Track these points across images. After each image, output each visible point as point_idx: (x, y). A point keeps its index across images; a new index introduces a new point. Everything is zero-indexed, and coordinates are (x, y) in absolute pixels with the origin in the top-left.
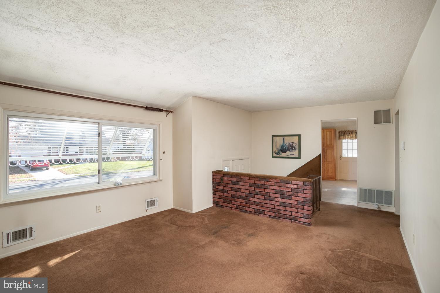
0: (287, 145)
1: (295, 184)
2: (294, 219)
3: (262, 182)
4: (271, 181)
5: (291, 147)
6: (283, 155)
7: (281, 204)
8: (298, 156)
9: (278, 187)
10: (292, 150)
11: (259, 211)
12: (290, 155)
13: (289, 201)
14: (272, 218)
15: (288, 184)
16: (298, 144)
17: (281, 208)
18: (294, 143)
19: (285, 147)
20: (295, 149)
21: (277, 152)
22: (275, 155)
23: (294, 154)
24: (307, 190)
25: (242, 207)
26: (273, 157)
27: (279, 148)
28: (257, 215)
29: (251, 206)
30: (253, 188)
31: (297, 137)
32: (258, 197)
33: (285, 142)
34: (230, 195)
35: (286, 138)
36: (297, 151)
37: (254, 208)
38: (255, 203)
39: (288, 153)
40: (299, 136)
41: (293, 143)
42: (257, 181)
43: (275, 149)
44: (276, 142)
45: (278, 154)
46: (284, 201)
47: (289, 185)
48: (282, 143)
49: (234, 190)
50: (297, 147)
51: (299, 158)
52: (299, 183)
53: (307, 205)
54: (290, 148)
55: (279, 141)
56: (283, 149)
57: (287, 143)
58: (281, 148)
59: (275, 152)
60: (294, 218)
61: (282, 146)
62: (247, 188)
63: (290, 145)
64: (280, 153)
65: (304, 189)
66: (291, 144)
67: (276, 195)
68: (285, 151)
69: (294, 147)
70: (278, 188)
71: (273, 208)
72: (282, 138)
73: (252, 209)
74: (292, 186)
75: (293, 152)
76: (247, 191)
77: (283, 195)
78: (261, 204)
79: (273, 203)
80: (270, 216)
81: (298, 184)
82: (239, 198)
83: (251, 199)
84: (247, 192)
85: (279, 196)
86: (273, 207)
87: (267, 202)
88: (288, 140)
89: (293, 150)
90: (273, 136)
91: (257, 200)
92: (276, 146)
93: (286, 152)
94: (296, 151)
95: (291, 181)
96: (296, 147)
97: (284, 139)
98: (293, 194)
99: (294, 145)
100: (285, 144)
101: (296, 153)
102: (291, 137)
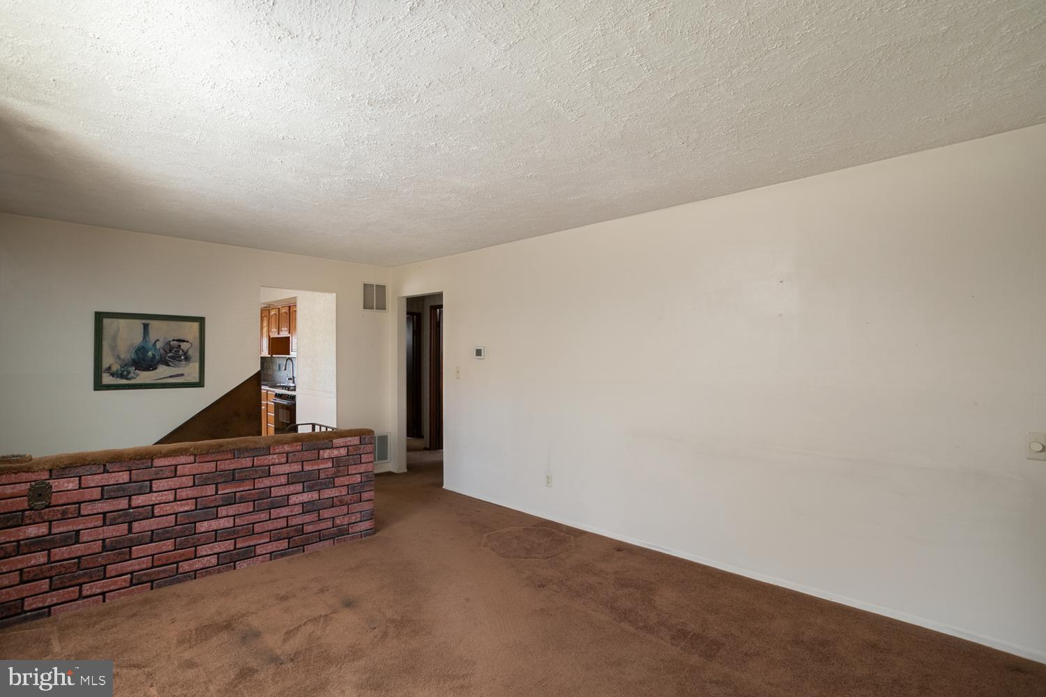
0: (159, 345)
1: (342, 445)
2: (340, 534)
3: (247, 462)
4: (277, 451)
5: (174, 353)
6: (144, 377)
7: (307, 508)
8: (197, 380)
9: (297, 465)
10: (176, 363)
11: (237, 554)
12: (171, 377)
13: (328, 493)
14: (282, 555)
15: (324, 449)
16: (197, 344)
17: (307, 518)
18: (184, 341)
19: (150, 353)
20: (187, 359)
21: (115, 368)
22: (107, 379)
23: (182, 375)
24: (367, 453)
25: (160, 568)
26: (99, 386)
27: (127, 355)
28: (228, 569)
29: (203, 550)
30: (210, 490)
31: (196, 325)
32: (232, 510)
33: (153, 336)
34: (97, 547)
35: (154, 324)
36: (195, 366)
37: (215, 551)
38: (217, 536)
39: (162, 372)
40: (201, 321)
41: (178, 340)
42: (227, 462)
43: (108, 360)
44: (115, 338)
45: (122, 376)
46: (315, 495)
47: (328, 451)
48: (138, 340)
49: (120, 520)
50: (194, 353)
51: (200, 384)
52: (350, 441)
53: (368, 489)
54: (170, 355)
55: (126, 337)
56: (143, 360)
57: (158, 340)
58: (133, 356)
59: (109, 368)
60: (340, 530)
61: (141, 350)
62: (182, 494)
63: (169, 347)
64: (129, 373)
65: (360, 455)
66: (172, 343)
67: (292, 488)
68: (151, 366)
69: (185, 353)
70: (296, 467)
71: (284, 528)
72: (138, 324)
73: (206, 559)
74: (335, 453)
75: (178, 367)
76: (185, 505)
77: (310, 481)
78: (244, 529)
79: (285, 512)
80: (273, 555)
81: (349, 444)
82: (148, 540)
83: (203, 527)
84: (186, 508)
85: (299, 487)
86: (282, 523)
87: (264, 516)
88: (161, 334)
89: (181, 361)
90: (100, 317)
91: (227, 523)
92: (114, 348)
93: (156, 368)
94: (191, 364)
95: (332, 441)
96: (190, 353)
97: (146, 327)
98: (338, 471)
99: (184, 346)
100: (150, 345)
101: (190, 371)
102: (173, 324)
